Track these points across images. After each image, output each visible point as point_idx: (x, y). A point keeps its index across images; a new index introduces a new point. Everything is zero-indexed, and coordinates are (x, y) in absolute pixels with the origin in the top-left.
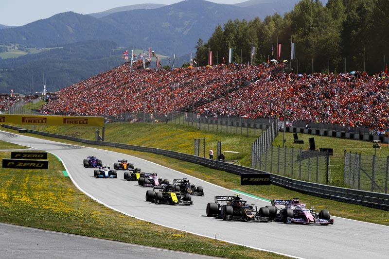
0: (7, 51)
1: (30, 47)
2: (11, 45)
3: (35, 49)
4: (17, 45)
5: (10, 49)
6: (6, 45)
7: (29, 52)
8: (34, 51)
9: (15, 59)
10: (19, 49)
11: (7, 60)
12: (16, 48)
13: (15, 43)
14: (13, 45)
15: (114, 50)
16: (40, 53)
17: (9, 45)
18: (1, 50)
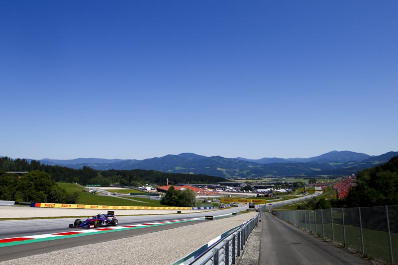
2: (376, 161)
18: (372, 162)
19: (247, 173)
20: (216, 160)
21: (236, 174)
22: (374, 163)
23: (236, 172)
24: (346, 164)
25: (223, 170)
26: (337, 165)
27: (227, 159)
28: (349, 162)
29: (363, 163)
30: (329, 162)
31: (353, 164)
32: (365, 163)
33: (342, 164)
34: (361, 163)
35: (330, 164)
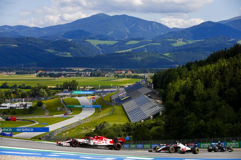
0: (177, 42)
1: (188, 40)
2: (179, 40)
3: (191, 41)
4: (182, 39)
5: (178, 41)
6: (176, 39)
7: (188, 43)
8: (190, 42)
9: (180, 46)
10: (183, 41)
11: (176, 47)
12: (181, 41)
13: (181, 38)
14: (180, 39)
15: (229, 41)
16: (193, 43)
17: (177, 39)
18: (174, 42)
22: (175, 45)
24: (122, 44)
26: (105, 45)
28: (128, 40)
29: (154, 42)
30: (89, 39)
31: (136, 44)
32: (159, 44)
33: (114, 45)
34: (152, 42)
35: (91, 43)
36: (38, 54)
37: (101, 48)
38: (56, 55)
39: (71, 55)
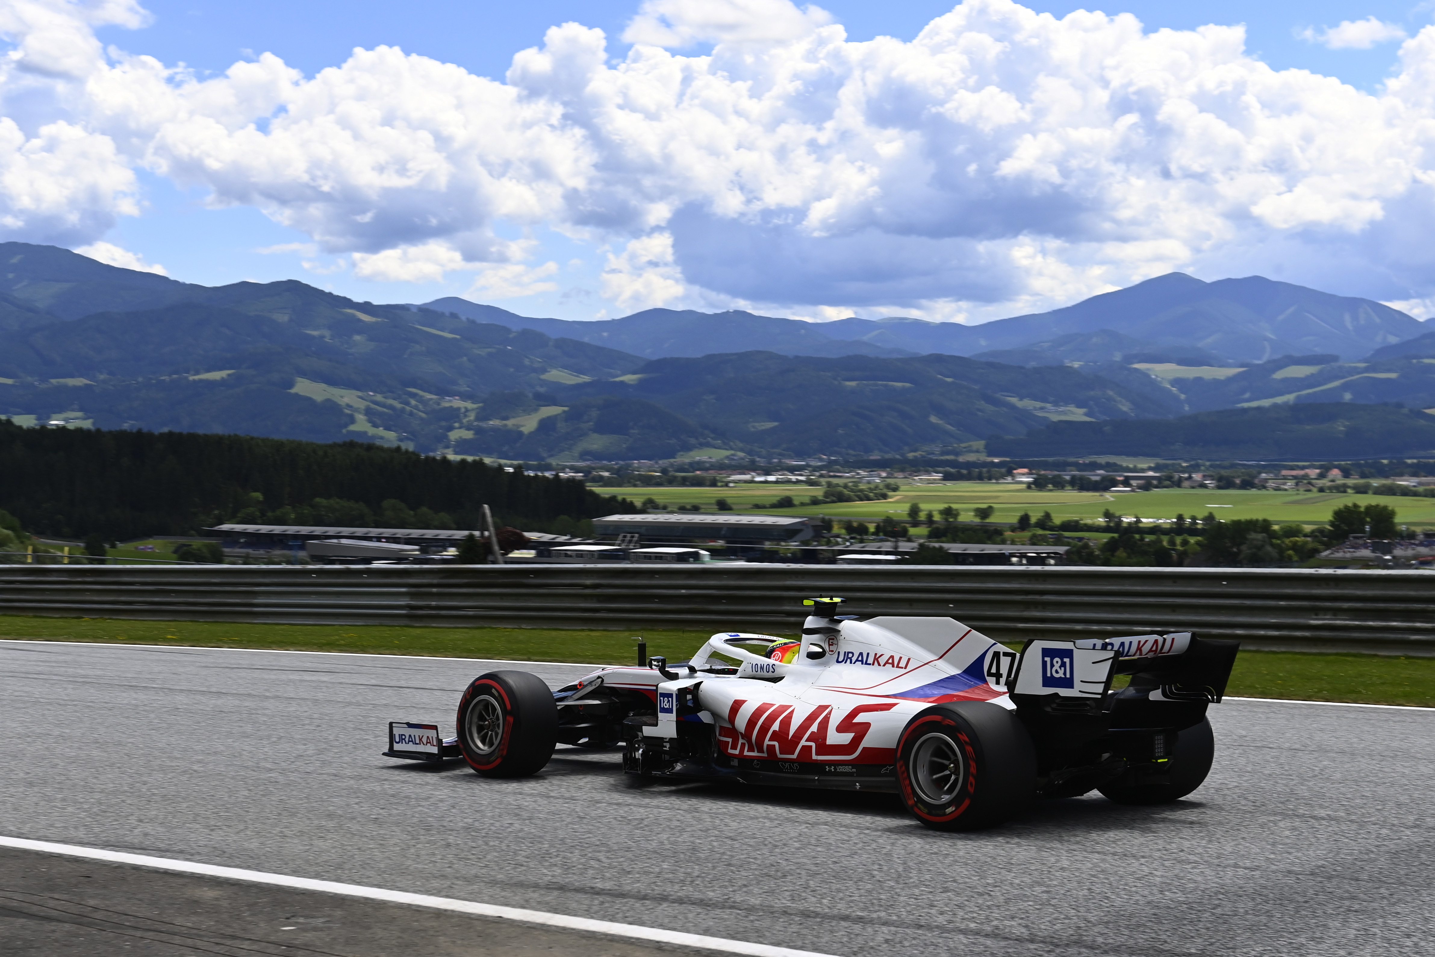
19: (546, 425)
20: (283, 318)
21: (454, 435)
23: (453, 416)
24: (1257, 379)
25: (346, 397)
26: (1198, 380)
27: (366, 307)
28: (1274, 364)
29: (1375, 371)
30: (1139, 362)
31: (1307, 378)
32: (1393, 376)
33: (1230, 380)
34: (1366, 370)
35: (1148, 376)
36: (980, 413)
37: (1182, 393)
38: (1040, 414)
39: (1086, 414)
